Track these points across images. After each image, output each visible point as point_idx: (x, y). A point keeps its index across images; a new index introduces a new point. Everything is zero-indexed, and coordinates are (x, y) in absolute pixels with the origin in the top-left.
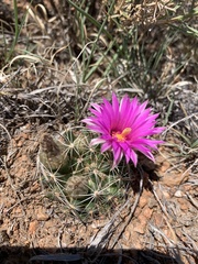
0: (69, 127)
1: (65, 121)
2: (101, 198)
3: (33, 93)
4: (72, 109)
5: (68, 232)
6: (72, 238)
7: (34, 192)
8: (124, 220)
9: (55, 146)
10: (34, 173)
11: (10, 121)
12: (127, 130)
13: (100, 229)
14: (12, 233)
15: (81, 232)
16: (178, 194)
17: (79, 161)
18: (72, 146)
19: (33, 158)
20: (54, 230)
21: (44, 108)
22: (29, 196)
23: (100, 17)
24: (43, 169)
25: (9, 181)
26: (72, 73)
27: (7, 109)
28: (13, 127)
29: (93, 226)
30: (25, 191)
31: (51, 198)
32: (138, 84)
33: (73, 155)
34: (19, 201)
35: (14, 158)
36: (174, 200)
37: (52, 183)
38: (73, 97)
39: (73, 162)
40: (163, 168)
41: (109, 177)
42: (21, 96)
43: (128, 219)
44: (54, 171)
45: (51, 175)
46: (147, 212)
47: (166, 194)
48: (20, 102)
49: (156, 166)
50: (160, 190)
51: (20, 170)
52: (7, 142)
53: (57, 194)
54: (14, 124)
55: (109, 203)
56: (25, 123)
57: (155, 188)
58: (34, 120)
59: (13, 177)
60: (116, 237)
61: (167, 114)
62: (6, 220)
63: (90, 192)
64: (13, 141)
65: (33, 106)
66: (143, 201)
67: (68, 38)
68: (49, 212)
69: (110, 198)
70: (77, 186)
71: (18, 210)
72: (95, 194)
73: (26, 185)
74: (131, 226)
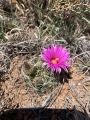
0: (34, 57)
1: (33, 54)
2: (47, 86)
3: (20, 43)
4: (36, 49)
5: (34, 99)
6: (35, 101)
7: (21, 83)
8: (56, 94)
9: (29, 65)
10: (20, 76)
11: (11, 55)
12: (57, 59)
13: (46, 98)
14: (12, 99)
15: (39, 99)
16: (79, 84)
17: (38, 71)
18: (35, 65)
19: (20, 70)
20: (28, 98)
21: (24, 49)
22: (19, 85)
23: (47, 9)
24: (24, 74)
25: (11, 79)
26: (36, 34)
27: (9, 50)
28: (12, 57)
29: (44, 97)
30: (17, 83)
31: (27, 86)
32: (64, 38)
33: (36, 69)
34: (15, 87)
35: (13, 70)
36: (77, 87)
37: (28, 80)
38: (36, 45)
39: (36, 71)
40: (73, 74)
41: (50, 77)
42: (15, 45)
43: (58, 94)
44: (28, 75)
45: (27, 77)
46: (66, 91)
47: (74, 85)
48: (14, 47)
49: (70, 73)
50: (71, 83)
51: (15, 74)
52: (10, 63)
53: (30, 84)
54: (12, 56)
55: (50, 88)
56: (17, 55)
57: (69, 82)
58: (20, 54)
59: (12, 77)
60: (53, 101)
61: (76, 51)
62: (10, 94)
63: (42, 83)
64: (12, 63)
65: (20, 48)
66: (64, 87)
67: (34, 18)
68: (27, 91)
69: (50, 86)
70: (37, 81)
71: (15, 90)
72: (44, 84)
73: (17, 81)
74: (59, 97)
